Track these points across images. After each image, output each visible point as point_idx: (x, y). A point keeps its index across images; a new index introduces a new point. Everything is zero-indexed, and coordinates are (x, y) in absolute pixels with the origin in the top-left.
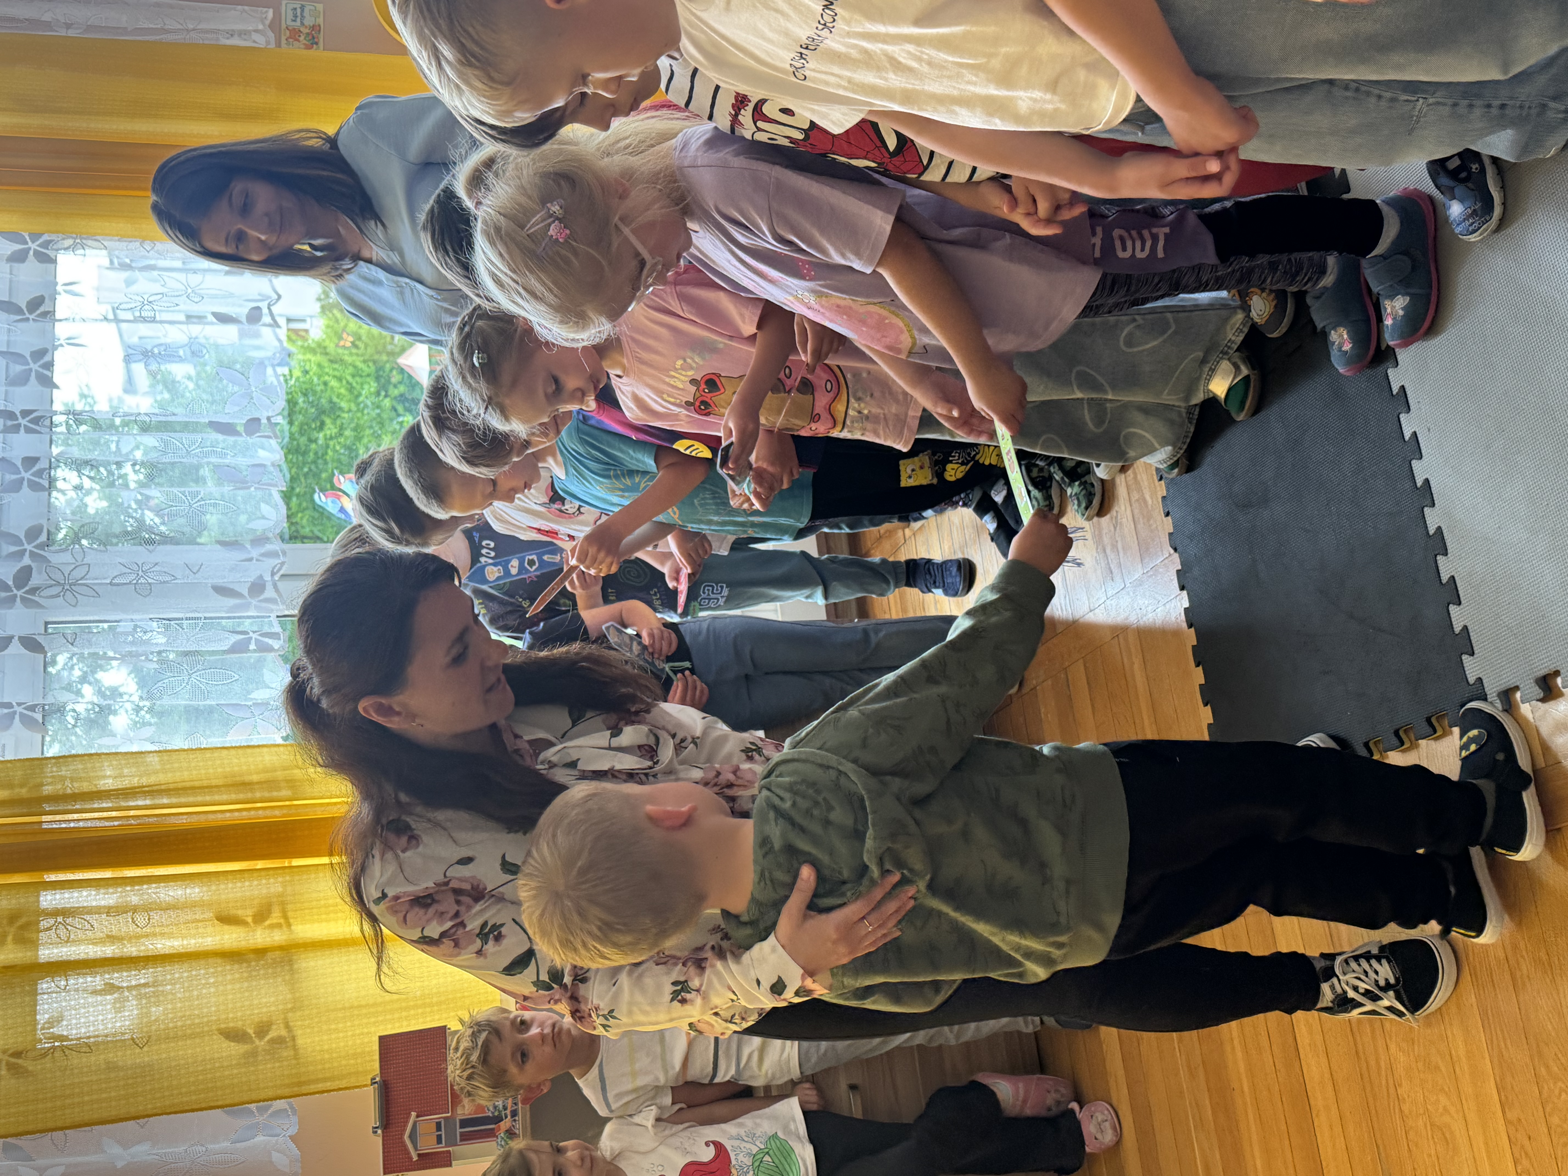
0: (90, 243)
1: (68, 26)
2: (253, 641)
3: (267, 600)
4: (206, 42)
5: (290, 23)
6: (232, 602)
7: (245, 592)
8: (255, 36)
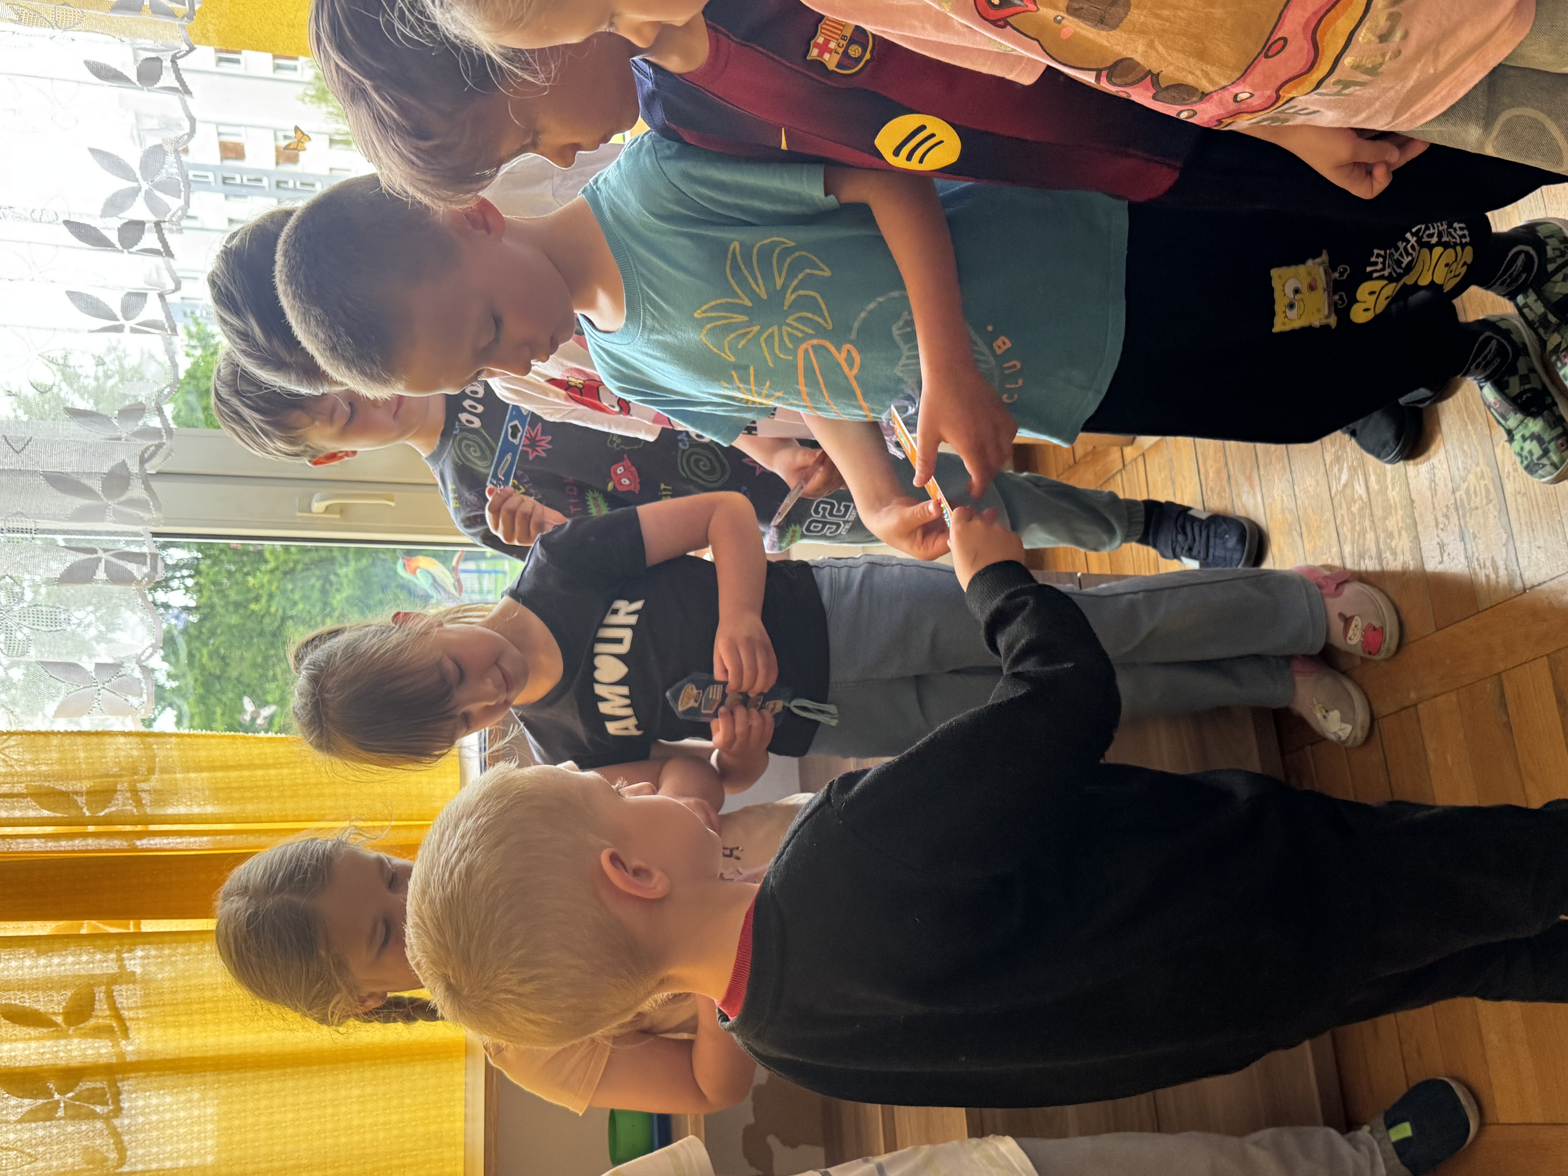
2: (102, 566)
3: (132, 503)
6: (79, 502)
7: (98, 488)
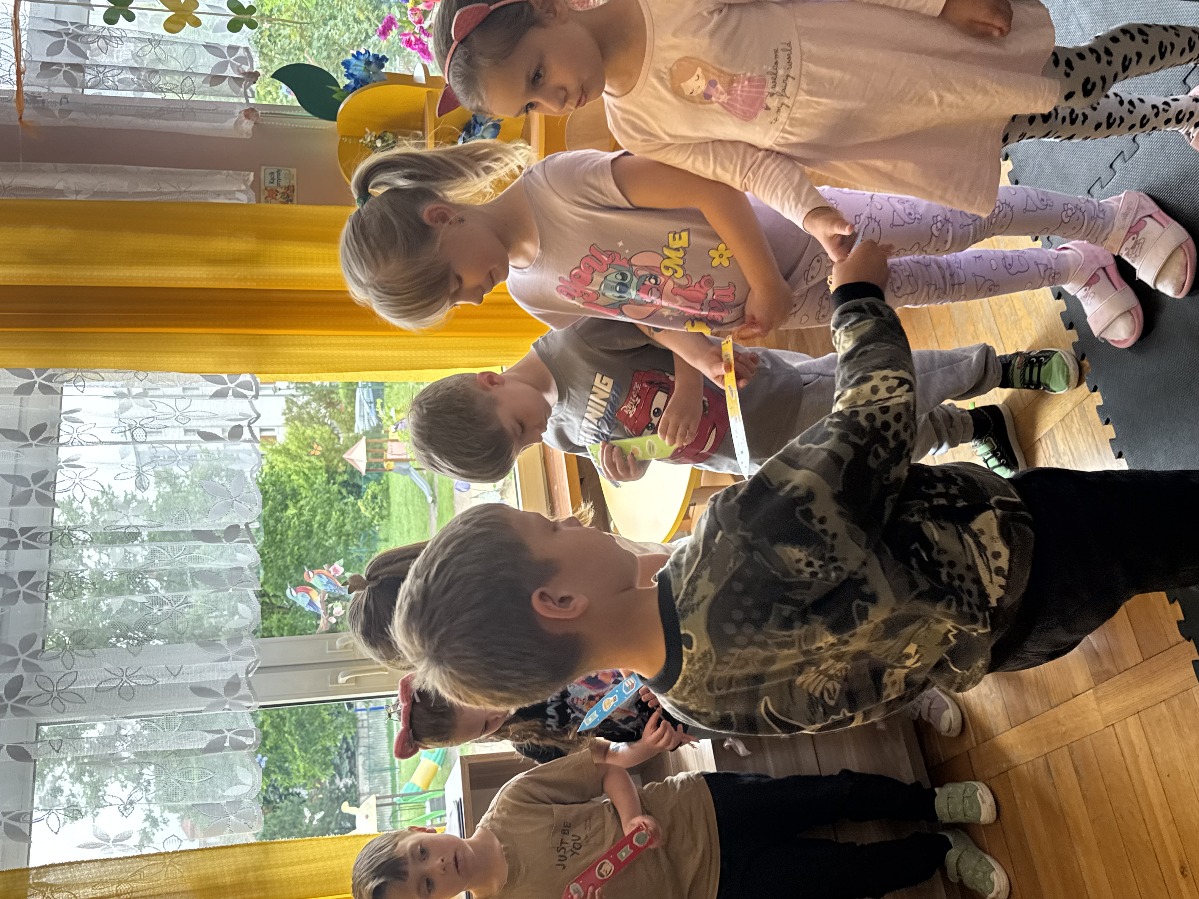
0: (89, 375)
1: (78, 192)
2: (228, 740)
3: (241, 698)
4: (196, 201)
5: (267, 184)
6: (210, 700)
7: (221, 691)
8: (239, 195)
